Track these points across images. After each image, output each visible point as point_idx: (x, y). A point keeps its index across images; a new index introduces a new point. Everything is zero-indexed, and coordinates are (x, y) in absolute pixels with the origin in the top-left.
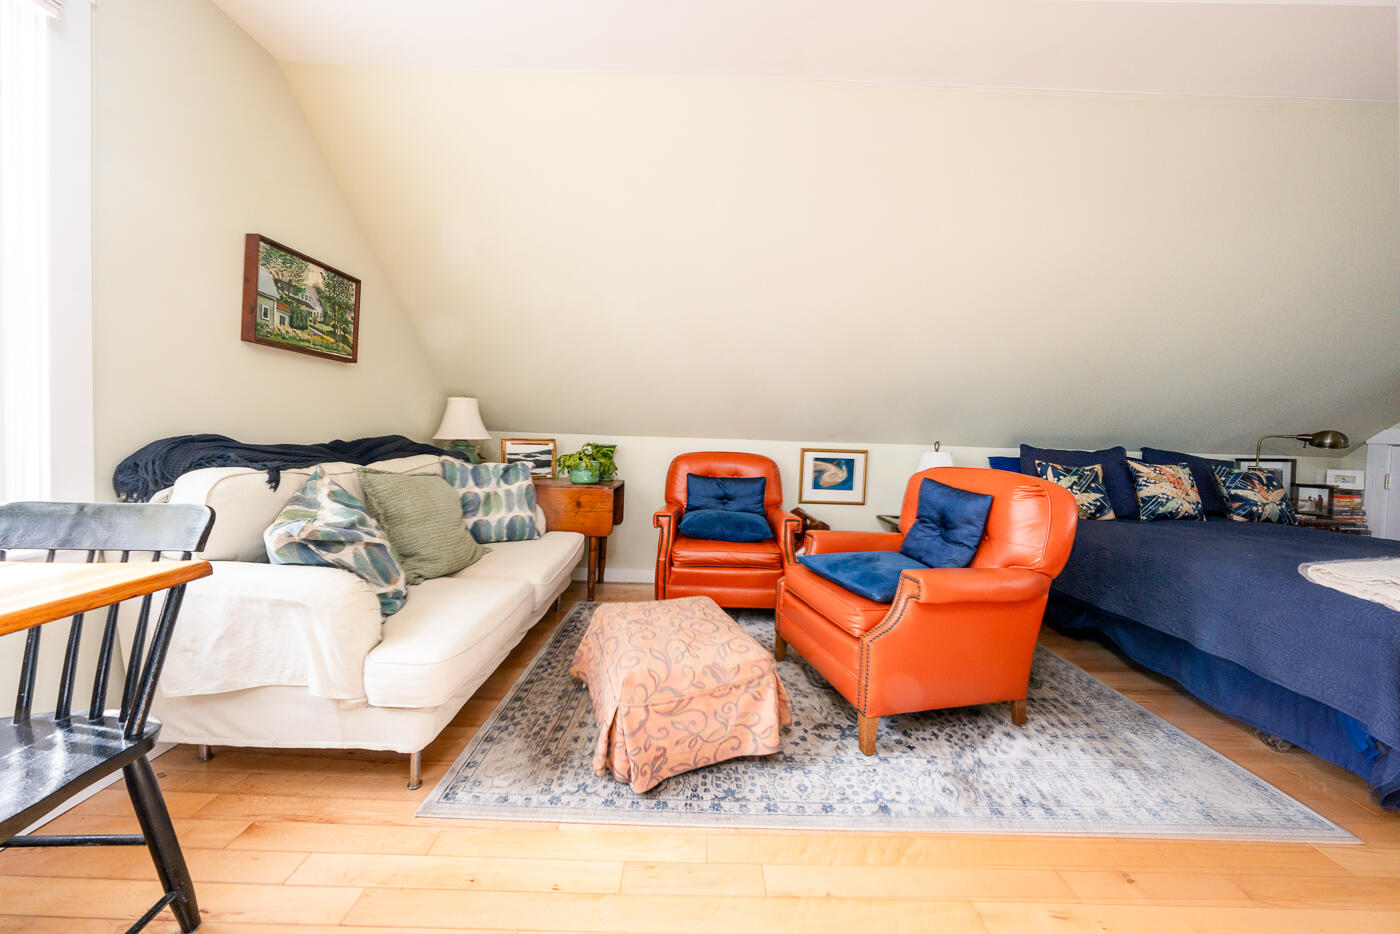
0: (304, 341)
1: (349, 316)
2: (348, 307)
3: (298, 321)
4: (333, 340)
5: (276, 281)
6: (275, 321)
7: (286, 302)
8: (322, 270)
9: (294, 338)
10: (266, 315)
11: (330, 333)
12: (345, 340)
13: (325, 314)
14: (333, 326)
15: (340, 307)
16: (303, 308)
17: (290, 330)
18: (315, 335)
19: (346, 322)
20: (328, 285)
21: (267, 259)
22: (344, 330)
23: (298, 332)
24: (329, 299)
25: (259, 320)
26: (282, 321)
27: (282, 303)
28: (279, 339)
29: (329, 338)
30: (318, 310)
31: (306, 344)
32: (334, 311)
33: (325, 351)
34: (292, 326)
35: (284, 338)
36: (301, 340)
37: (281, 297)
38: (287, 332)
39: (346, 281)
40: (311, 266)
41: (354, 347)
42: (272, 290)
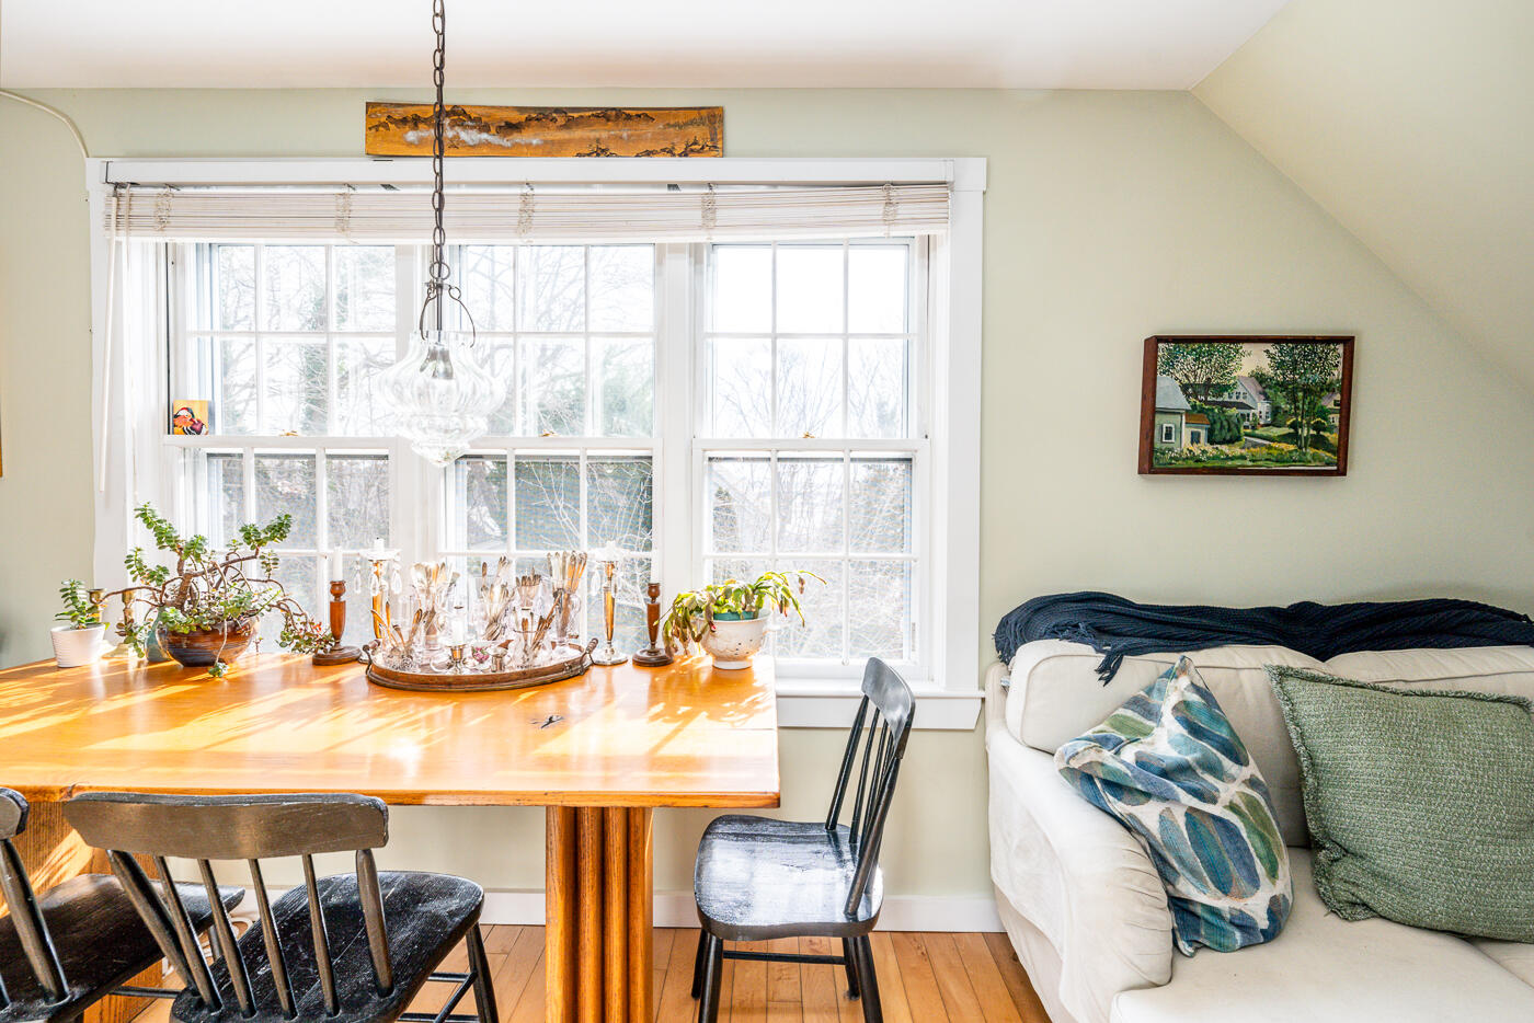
0: (1232, 459)
1: (1329, 403)
2: (1329, 388)
3: (1222, 429)
4: (1292, 447)
5: (1184, 388)
6: (1185, 440)
7: (1202, 410)
8: (1269, 347)
9: (1215, 458)
10: (1168, 436)
11: (1284, 438)
12: (1319, 442)
13: (1275, 411)
14: (1292, 426)
15: (1307, 391)
16: (1234, 411)
17: (1209, 448)
18: (1255, 445)
19: (1324, 413)
20: (1280, 365)
21: (1170, 364)
22: (1318, 427)
23: (1225, 448)
24: (1283, 386)
25: (1157, 445)
26: (1195, 438)
27: (1193, 415)
28: (1191, 464)
29: (1283, 445)
30: (1262, 407)
31: (1238, 462)
32: (1295, 400)
33: (1274, 466)
34: (1211, 441)
35: (1198, 461)
36: (1228, 458)
37: (1194, 407)
38: (1204, 452)
39: (1320, 348)
40: (1246, 347)
41: (1342, 451)
42: (1181, 402)
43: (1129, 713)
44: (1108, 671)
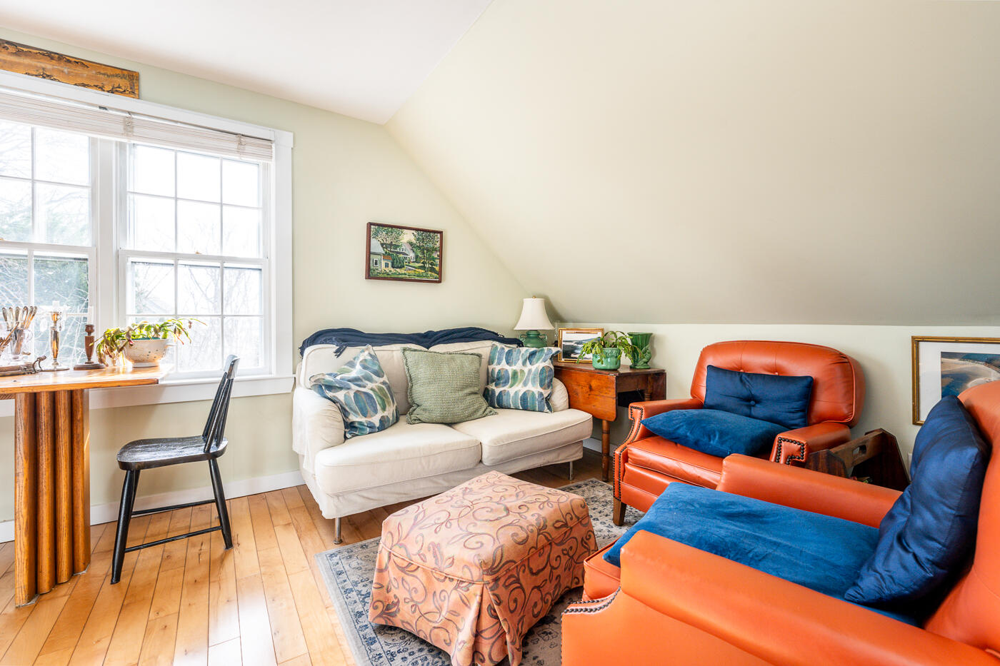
0: (402, 274)
1: (435, 255)
2: (436, 250)
3: (397, 264)
4: (423, 271)
5: (382, 245)
6: (383, 266)
7: (389, 254)
8: (414, 232)
9: (395, 273)
10: (376, 264)
11: (420, 267)
12: (432, 270)
13: (417, 257)
14: (423, 263)
15: (428, 250)
16: (401, 256)
17: (392, 270)
18: (410, 270)
19: (434, 259)
20: (418, 239)
21: (376, 234)
22: (432, 264)
23: (398, 270)
24: (419, 247)
25: (372, 267)
26: (387, 265)
27: (386, 256)
28: (386, 275)
29: (420, 270)
30: (412, 255)
31: (403, 276)
32: (423, 253)
33: (417, 278)
34: (393, 267)
35: (388, 274)
36: (400, 274)
37: (386, 253)
38: (390, 271)
39: (432, 234)
40: (405, 231)
41: (440, 273)
42: (381, 250)
43: (346, 367)
44: (339, 352)
